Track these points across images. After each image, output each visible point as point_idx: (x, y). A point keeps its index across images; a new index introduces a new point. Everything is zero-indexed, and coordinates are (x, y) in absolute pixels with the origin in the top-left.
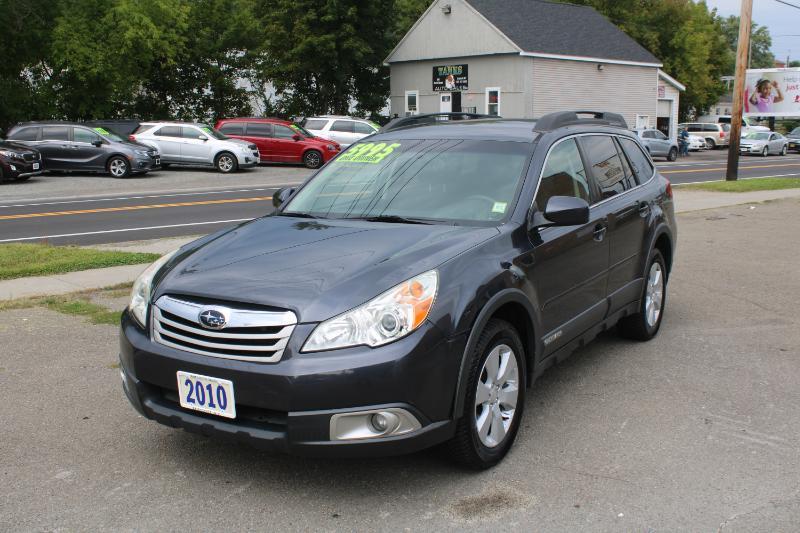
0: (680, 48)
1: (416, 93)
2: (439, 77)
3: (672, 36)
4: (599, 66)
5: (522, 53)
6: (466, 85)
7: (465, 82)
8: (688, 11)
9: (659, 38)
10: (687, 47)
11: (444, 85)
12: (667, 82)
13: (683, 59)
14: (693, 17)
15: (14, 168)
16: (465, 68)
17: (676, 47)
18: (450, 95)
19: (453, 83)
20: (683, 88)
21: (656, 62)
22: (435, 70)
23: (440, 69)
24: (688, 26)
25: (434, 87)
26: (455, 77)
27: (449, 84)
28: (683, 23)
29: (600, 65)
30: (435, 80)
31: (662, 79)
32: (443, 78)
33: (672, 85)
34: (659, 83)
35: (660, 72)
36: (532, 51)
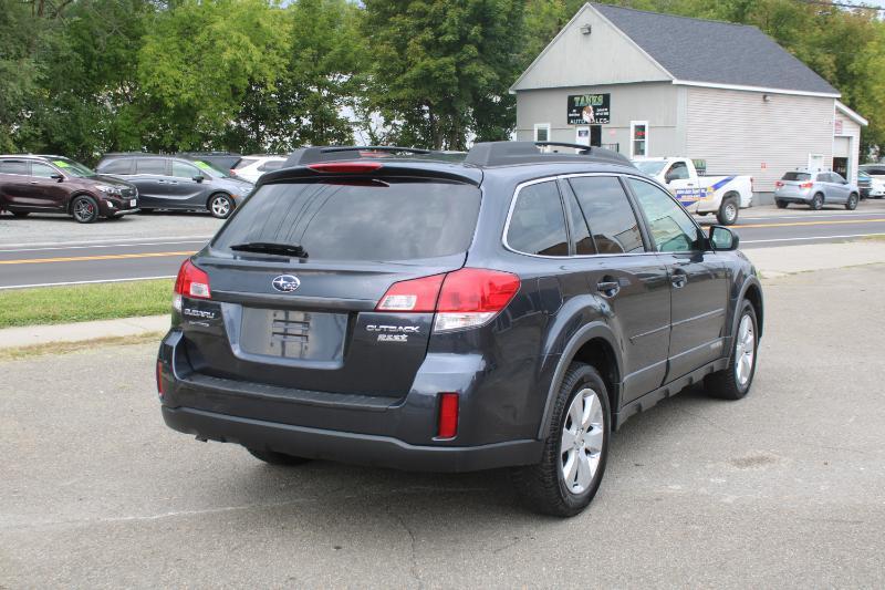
0: (861, 74)
1: (547, 126)
2: (574, 108)
3: (851, 60)
4: (765, 97)
5: (675, 82)
6: (608, 117)
7: (606, 114)
8: (871, 30)
9: (836, 63)
10: (870, 73)
11: (581, 117)
12: (846, 116)
13: (864, 88)
14: (878, 37)
15: (110, 205)
16: (607, 98)
17: (856, 73)
18: (588, 129)
19: (592, 115)
20: (865, 123)
21: (832, 92)
22: (571, 101)
23: (577, 99)
24: (872, 48)
25: (569, 119)
26: (595, 108)
27: (587, 116)
28: (864, 44)
29: (765, 95)
30: (570, 111)
31: (839, 111)
32: (580, 110)
33: (852, 120)
34: (836, 117)
35: (837, 103)
36: (687, 79)
